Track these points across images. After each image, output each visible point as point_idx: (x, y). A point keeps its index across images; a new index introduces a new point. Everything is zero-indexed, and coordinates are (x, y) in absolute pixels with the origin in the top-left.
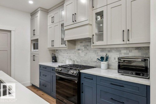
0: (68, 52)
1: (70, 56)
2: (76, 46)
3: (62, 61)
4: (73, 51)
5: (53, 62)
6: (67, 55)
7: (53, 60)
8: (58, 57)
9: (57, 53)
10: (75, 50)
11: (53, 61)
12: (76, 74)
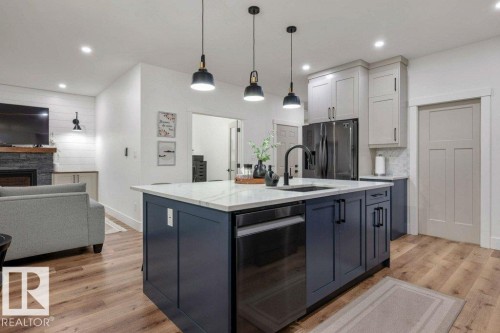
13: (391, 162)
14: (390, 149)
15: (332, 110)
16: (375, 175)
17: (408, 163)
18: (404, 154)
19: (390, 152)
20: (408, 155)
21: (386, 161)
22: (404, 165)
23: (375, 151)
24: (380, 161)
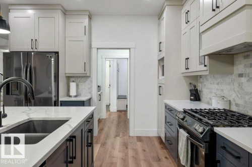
0: (219, 81)
1: (222, 90)
2: (235, 68)
3: (209, 100)
4: (228, 79)
5: (191, 100)
6: (217, 86)
7: (191, 96)
8: (202, 91)
9: (201, 83)
10: (233, 77)
11: (192, 98)
12: (201, 133)
13: (80, 87)
14: (80, 77)
15: (34, 42)
16: (70, 96)
17: (91, 87)
18: (88, 81)
19: (79, 79)
20: (91, 82)
21: (77, 85)
22: (89, 89)
23: (69, 78)
24: (73, 86)
